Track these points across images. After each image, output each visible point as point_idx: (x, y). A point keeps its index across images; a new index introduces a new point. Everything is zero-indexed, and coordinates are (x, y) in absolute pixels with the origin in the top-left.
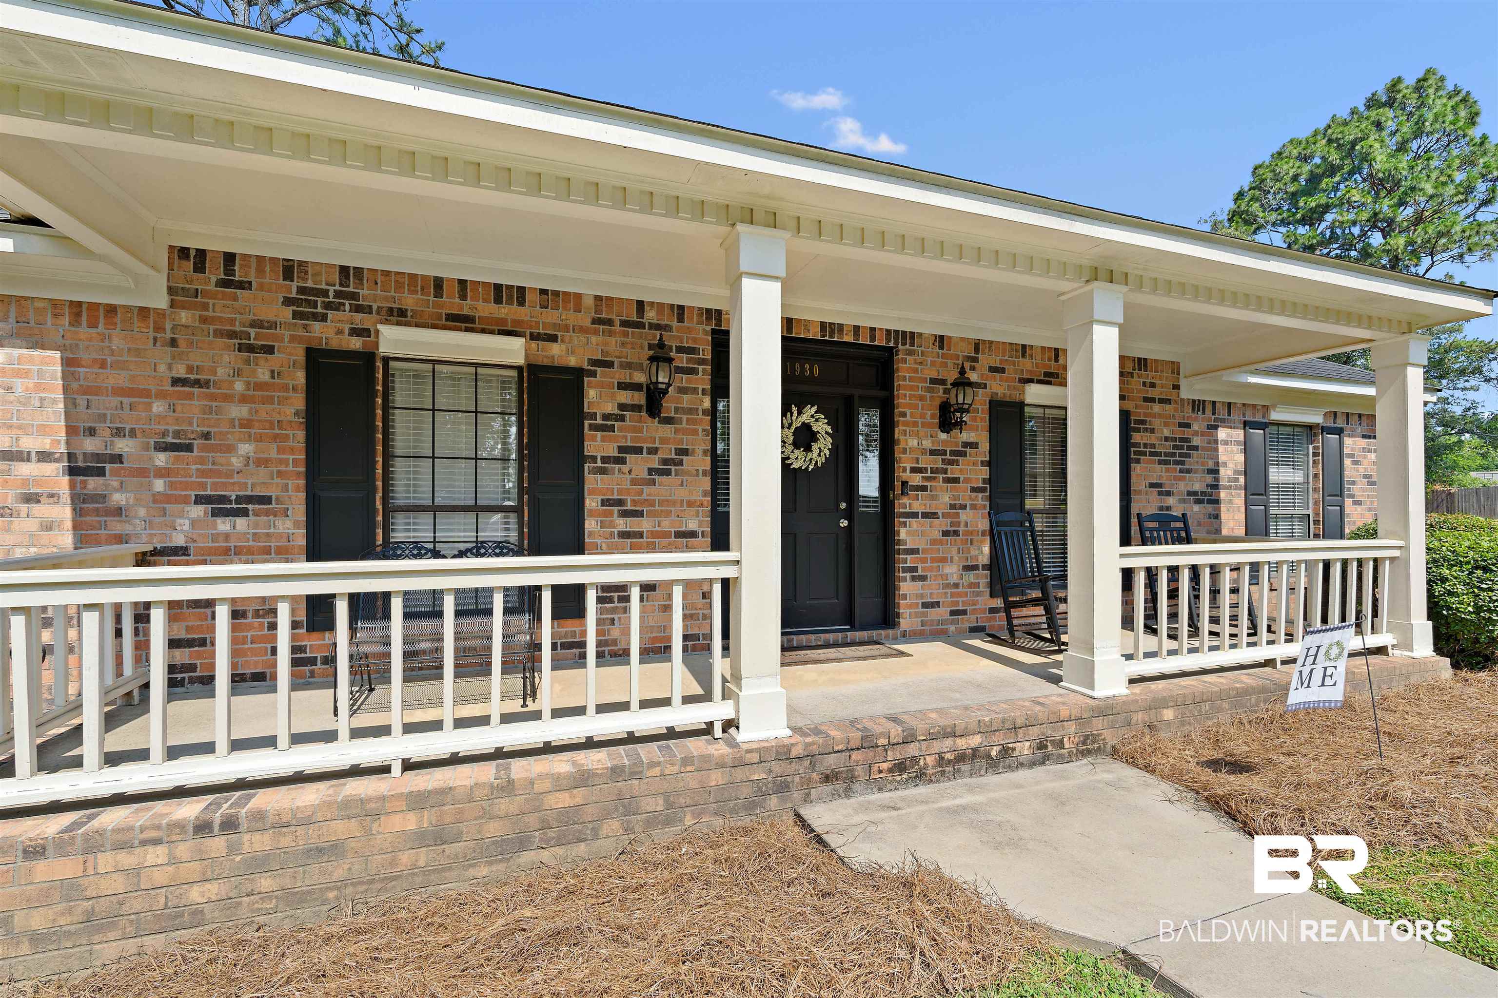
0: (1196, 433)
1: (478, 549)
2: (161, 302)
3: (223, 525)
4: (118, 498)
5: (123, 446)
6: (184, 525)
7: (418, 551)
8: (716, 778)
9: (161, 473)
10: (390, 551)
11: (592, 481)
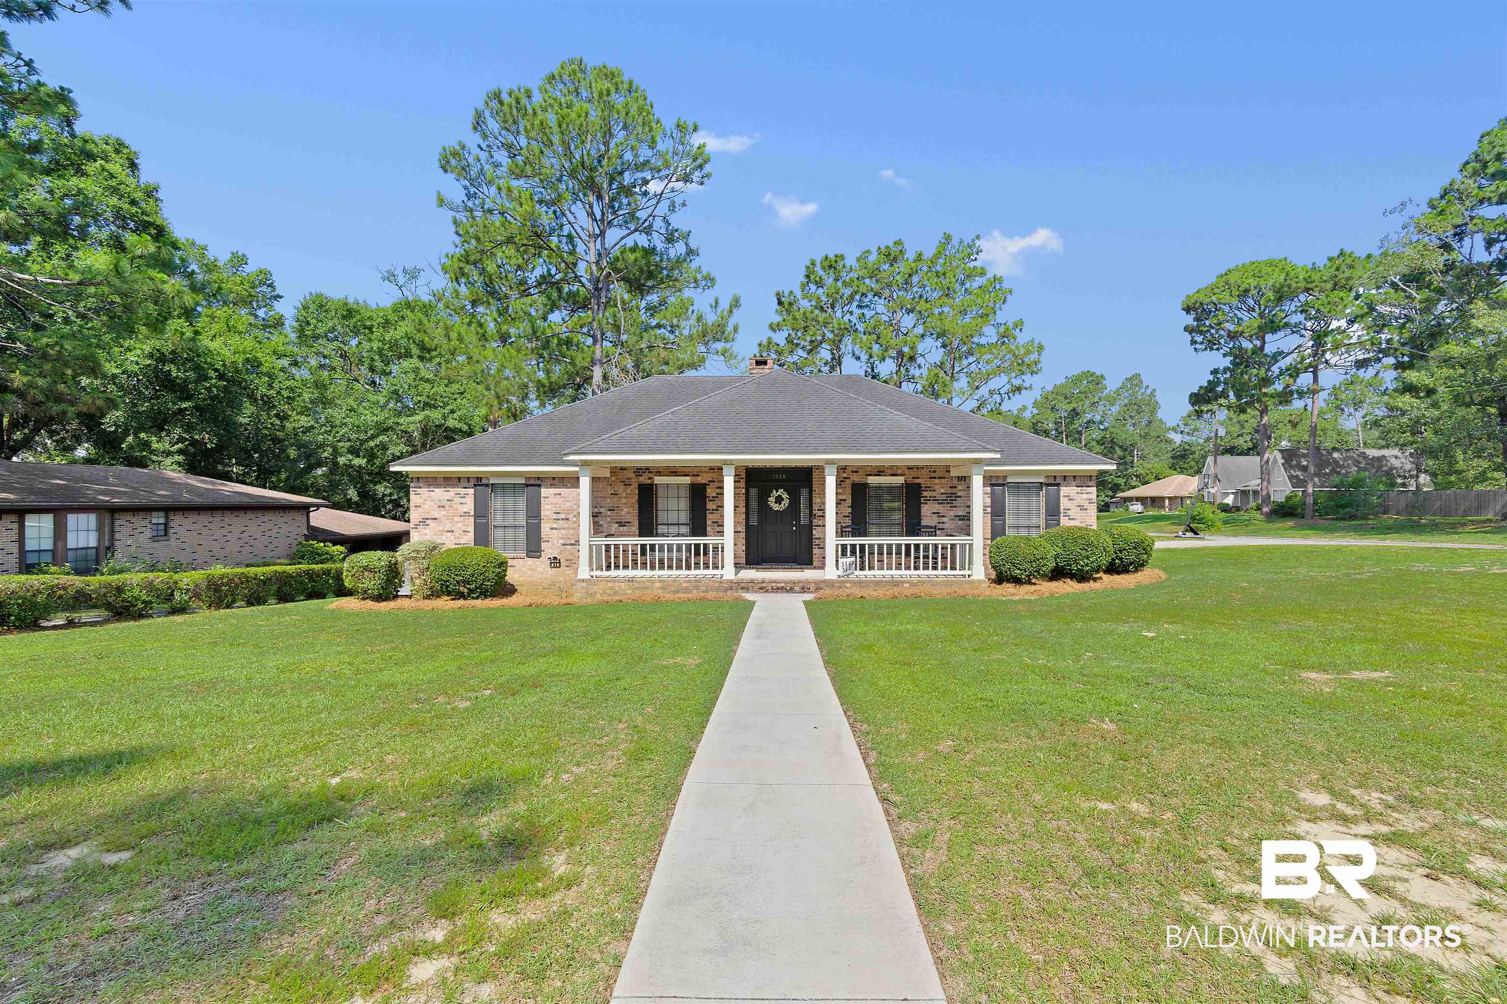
0: (960, 490)
1: (678, 535)
2: (608, 475)
3: (621, 529)
4: (601, 522)
5: (602, 510)
6: (614, 529)
7: (663, 535)
8: (716, 585)
9: (609, 516)
10: (657, 535)
11: (709, 516)
